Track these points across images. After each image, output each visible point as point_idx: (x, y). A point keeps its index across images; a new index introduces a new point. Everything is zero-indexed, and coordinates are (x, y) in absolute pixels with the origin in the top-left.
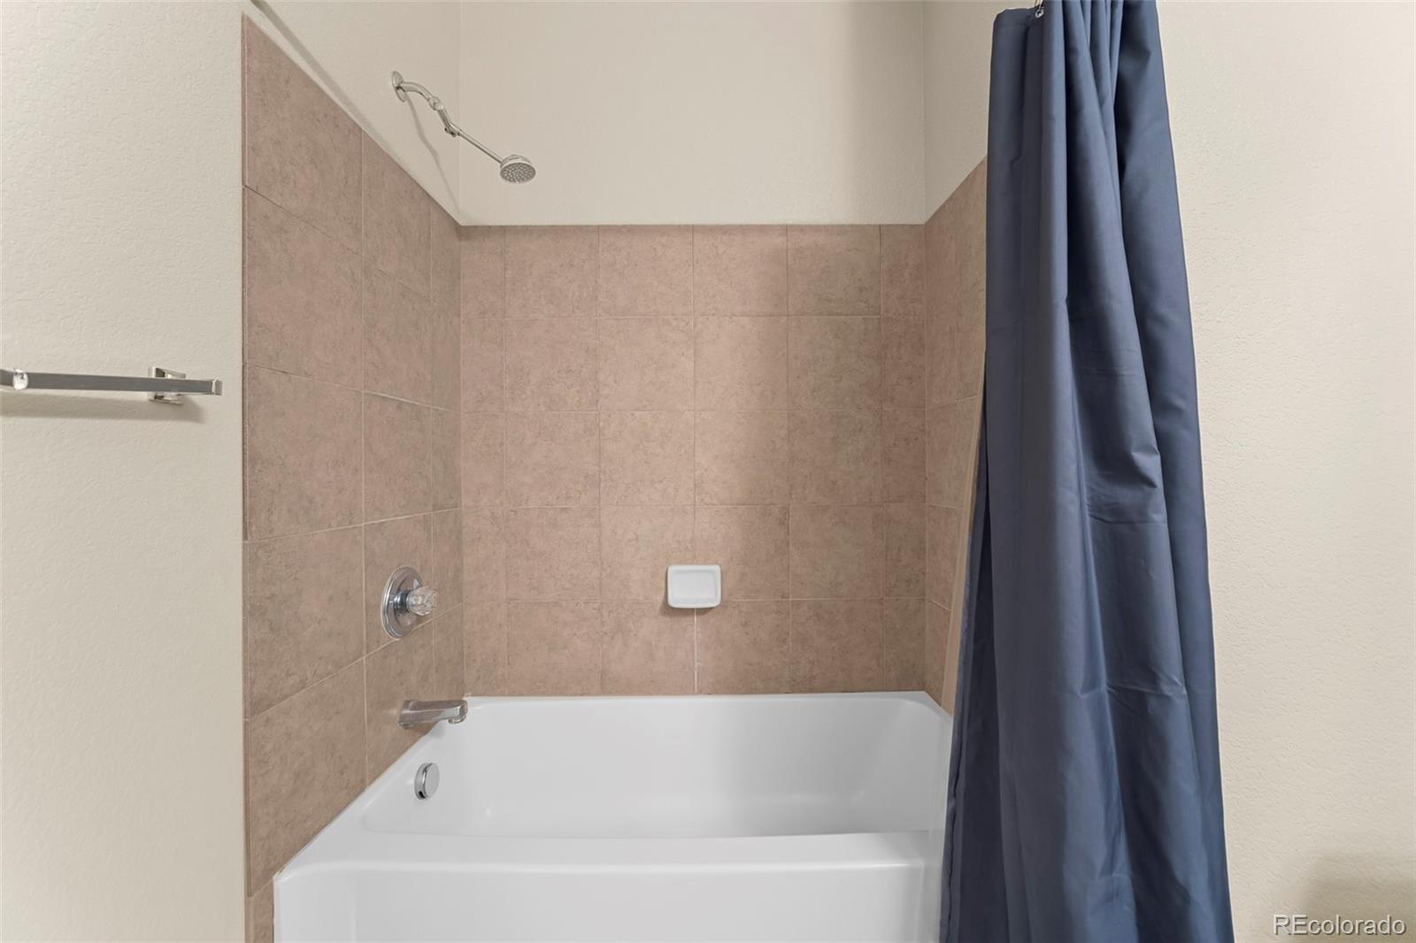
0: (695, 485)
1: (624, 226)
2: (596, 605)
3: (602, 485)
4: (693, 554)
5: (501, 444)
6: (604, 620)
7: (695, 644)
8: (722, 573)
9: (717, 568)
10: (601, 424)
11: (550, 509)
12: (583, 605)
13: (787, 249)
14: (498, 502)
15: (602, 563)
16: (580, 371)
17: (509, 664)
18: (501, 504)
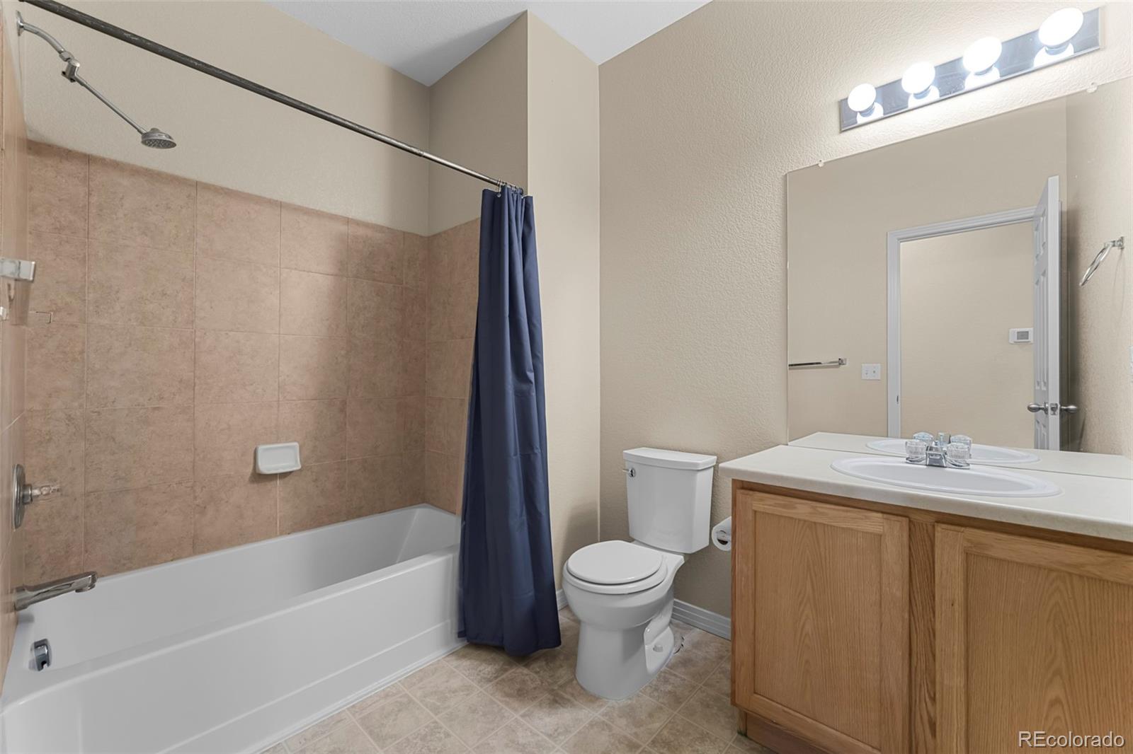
0: (279, 387)
1: (222, 189)
2: (189, 484)
3: (196, 388)
4: (276, 435)
5: (82, 352)
6: (197, 494)
7: (278, 500)
8: (301, 448)
9: (296, 444)
10: (197, 340)
11: (141, 409)
12: (175, 485)
13: (348, 234)
14: (76, 404)
15: (196, 449)
16: (176, 296)
17: (86, 551)
18: (81, 406)
